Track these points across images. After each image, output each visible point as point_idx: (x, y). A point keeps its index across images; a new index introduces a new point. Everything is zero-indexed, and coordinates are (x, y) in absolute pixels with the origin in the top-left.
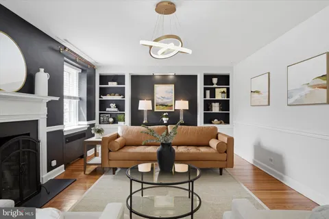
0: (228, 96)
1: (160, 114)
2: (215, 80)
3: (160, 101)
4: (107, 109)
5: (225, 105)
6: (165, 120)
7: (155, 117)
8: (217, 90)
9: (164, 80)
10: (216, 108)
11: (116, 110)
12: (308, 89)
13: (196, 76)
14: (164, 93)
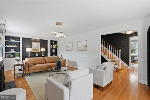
0: (57, 47)
1: (35, 53)
2: (53, 42)
3: (34, 48)
4: (10, 51)
5: (56, 50)
6: (37, 55)
7: (33, 55)
8: (54, 45)
9: (36, 41)
10: (54, 51)
11: (15, 51)
12: (83, 47)
13: (47, 40)
14: (36, 45)
